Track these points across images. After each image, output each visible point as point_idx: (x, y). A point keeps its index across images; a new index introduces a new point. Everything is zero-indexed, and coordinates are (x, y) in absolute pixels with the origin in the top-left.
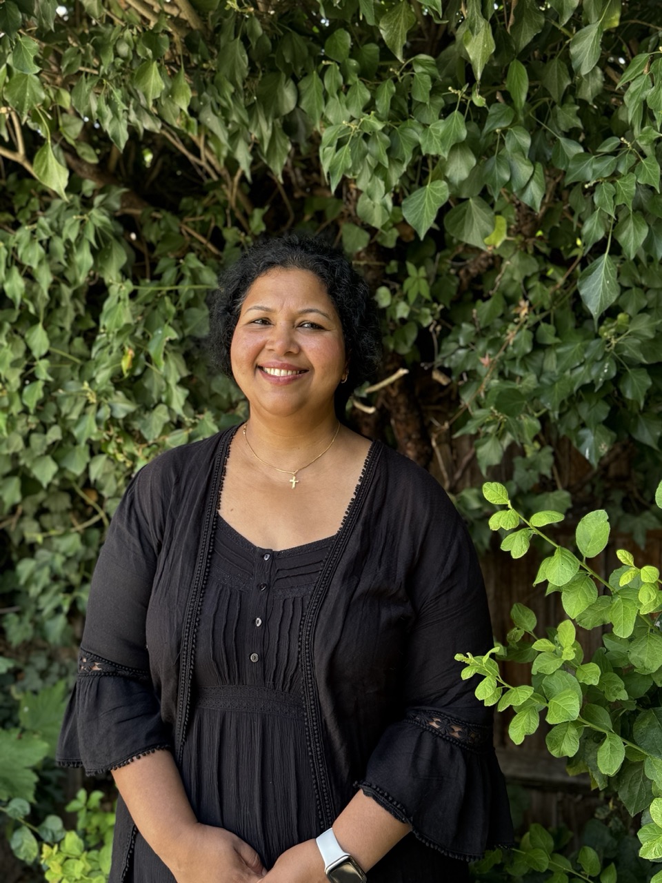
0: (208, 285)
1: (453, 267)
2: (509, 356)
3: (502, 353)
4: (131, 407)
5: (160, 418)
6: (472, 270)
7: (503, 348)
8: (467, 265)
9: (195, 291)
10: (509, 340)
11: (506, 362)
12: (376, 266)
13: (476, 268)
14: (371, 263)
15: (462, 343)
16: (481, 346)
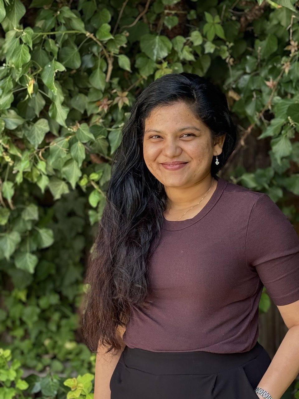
0: (77, 30)
1: (234, 15)
2: (284, 80)
3: (279, 78)
4: (20, 121)
5: (41, 129)
6: (249, 18)
7: (281, 75)
8: (246, 14)
9: (69, 34)
10: (284, 69)
11: (282, 84)
12: (182, 14)
13: (252, 16)
14: (179, 12)
15: (248, 70)
16: (263, 73)
